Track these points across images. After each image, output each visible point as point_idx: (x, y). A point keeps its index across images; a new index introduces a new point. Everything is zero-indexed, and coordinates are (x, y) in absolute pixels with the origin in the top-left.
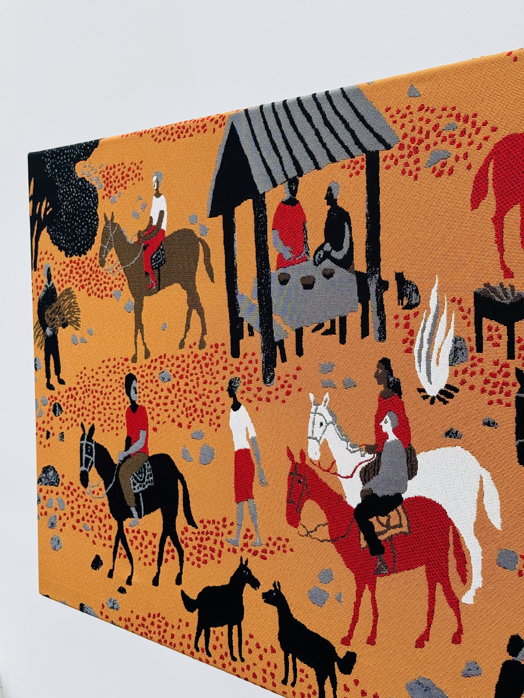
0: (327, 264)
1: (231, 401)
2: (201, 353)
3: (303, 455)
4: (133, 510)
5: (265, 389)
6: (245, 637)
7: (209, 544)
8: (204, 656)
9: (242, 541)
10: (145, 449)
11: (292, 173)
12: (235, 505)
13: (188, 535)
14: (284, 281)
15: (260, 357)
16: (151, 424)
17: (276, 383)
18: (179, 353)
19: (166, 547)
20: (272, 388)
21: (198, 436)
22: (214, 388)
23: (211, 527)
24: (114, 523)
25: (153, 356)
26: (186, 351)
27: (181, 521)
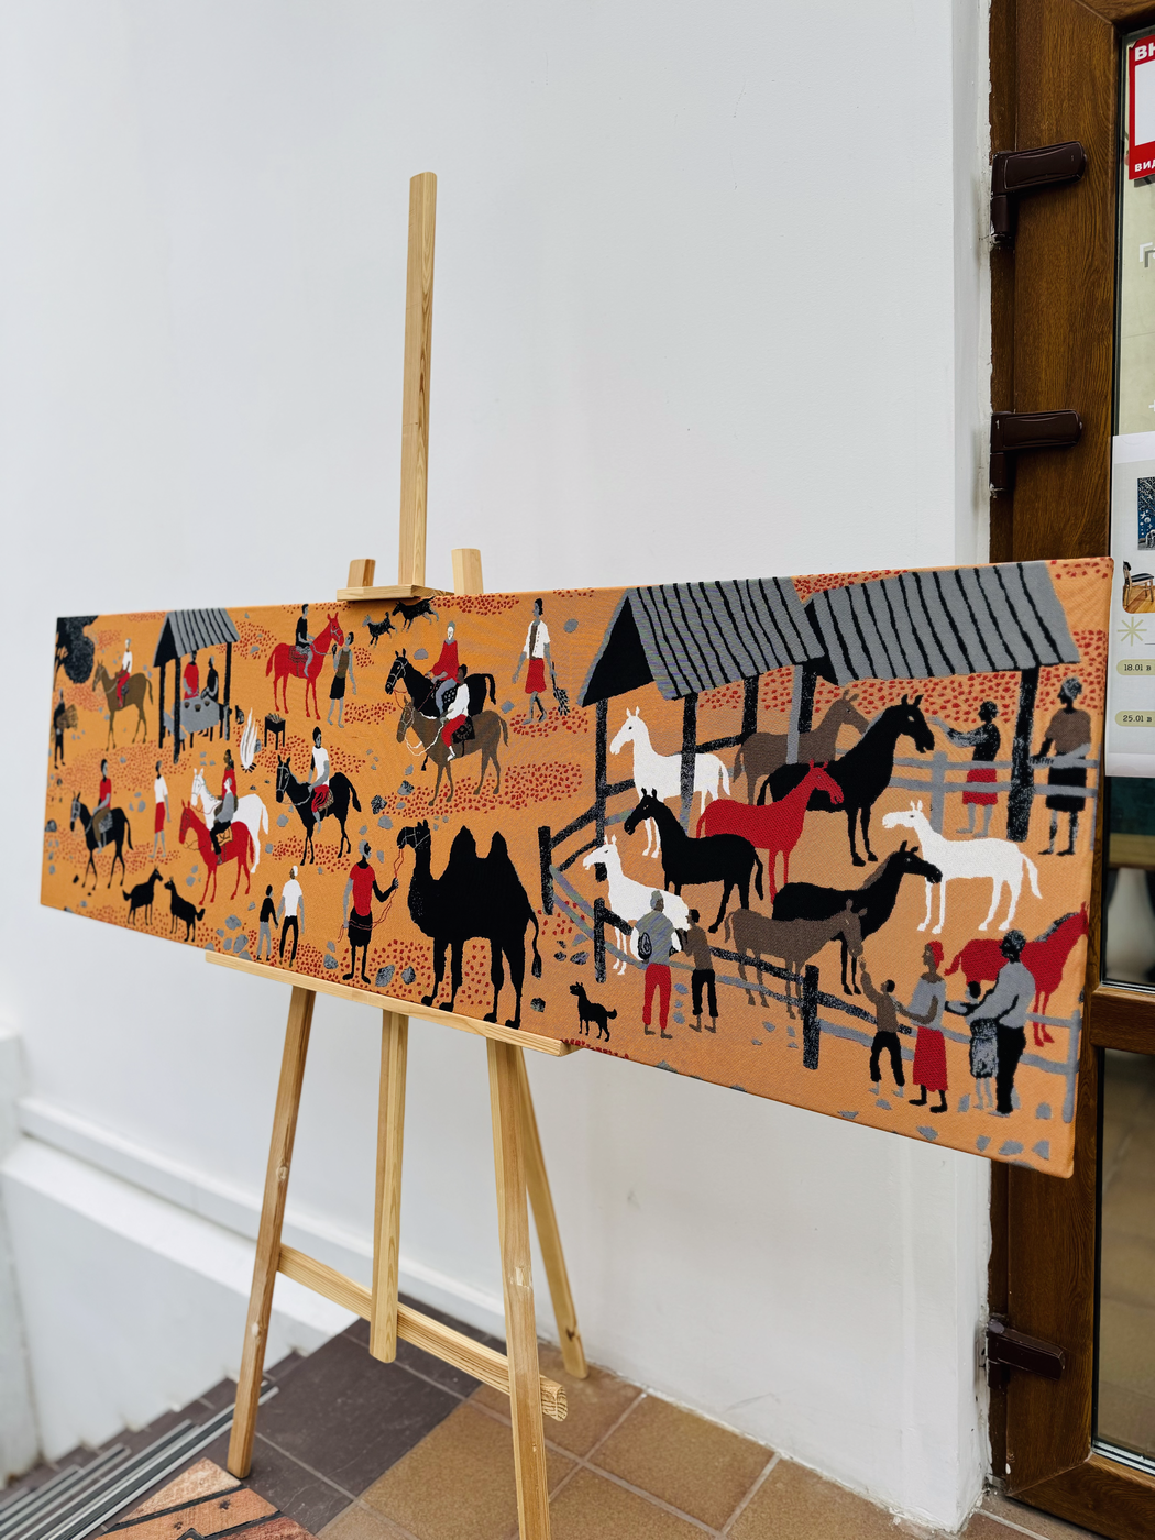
0: (207, 698)
1: (156, 774)
2: (143, 746)
3: (189, 803)
4: (100, 843)
5: (174, 766)
6: (154, 910)
7: (138, 859)
8: (132, 926)
9: (156, 855)
10: (109, 805)
11: (194, 648)
12: (154, 835)
13: (129, 855)
14: (187, 707)
15: (173, 748)
16: (113, 789)
17: (179, 763)
18: (131, 746)
19: (116, 864)
20: (177, 766)
21: (138, 795)
22: (149, 767)
23: (141, 849)
24: (88, 852)
25: (117, 748)
26: (135, 745)
27: (125, 847)
